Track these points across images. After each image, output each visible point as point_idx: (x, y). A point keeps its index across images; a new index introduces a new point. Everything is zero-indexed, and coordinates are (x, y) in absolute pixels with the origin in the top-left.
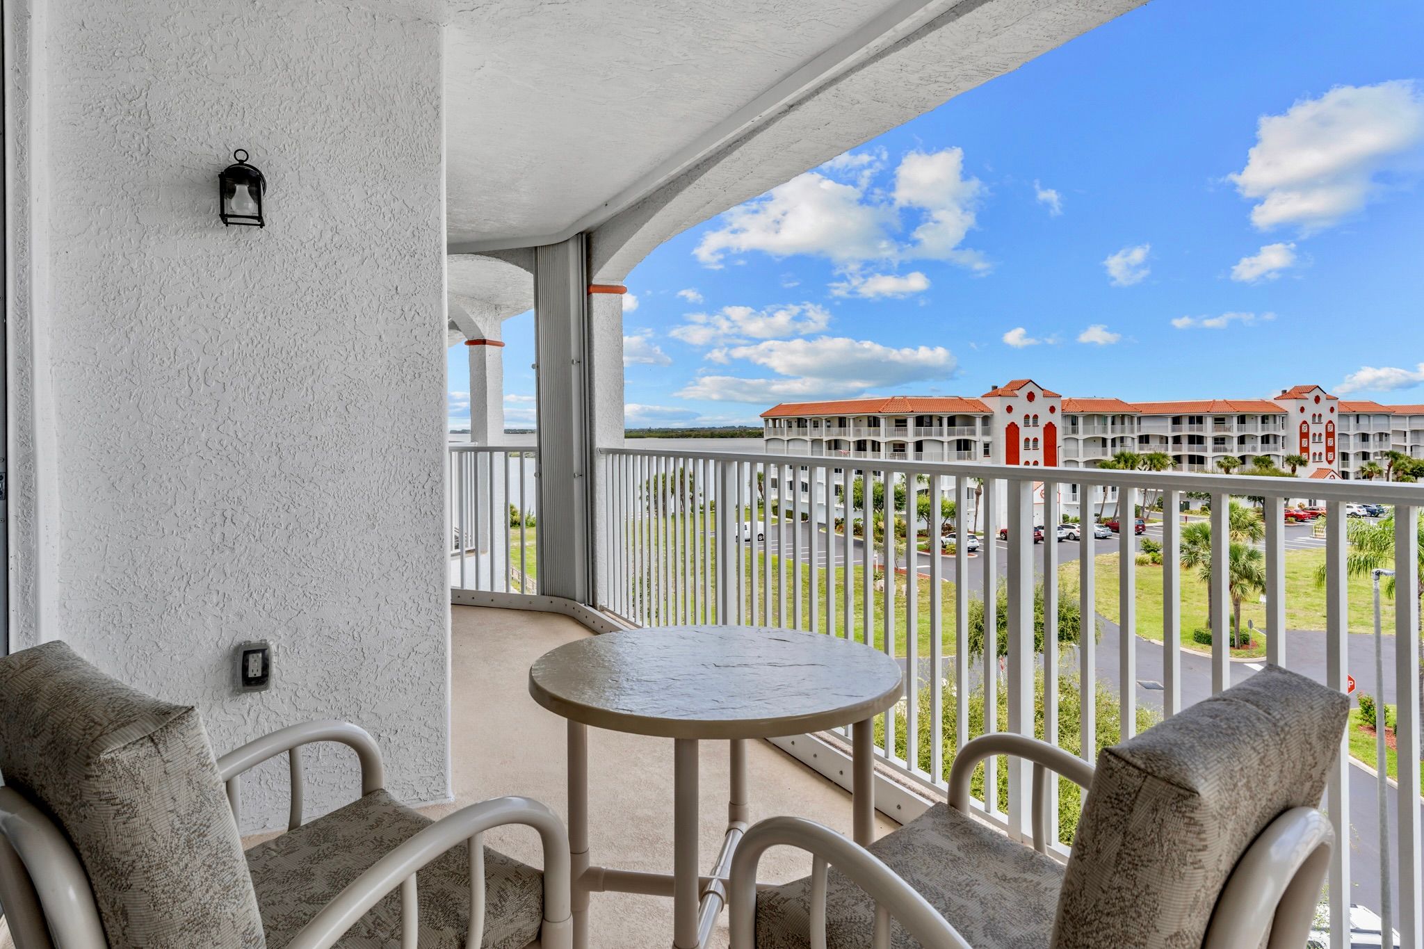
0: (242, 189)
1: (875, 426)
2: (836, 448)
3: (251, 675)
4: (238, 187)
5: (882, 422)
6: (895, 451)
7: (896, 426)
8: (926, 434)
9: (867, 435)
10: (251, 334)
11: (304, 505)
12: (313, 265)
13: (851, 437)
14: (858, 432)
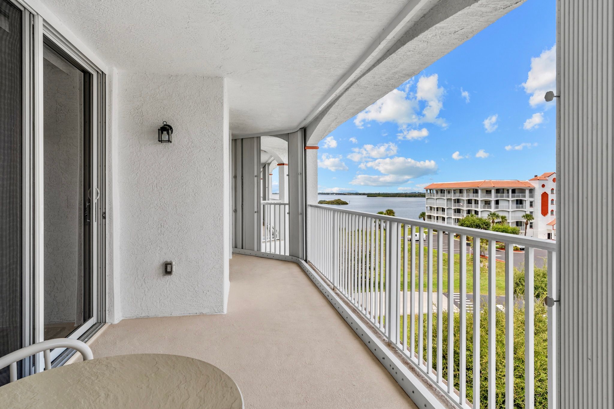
0: (165, 133)
1: (476, 193)
2: (458, 202)
3: (168, 271)
4: (164, 132)
5: (480, 191)
6: (485, 204)
7: (486, 193)
8: (501, 197)
9: (472, 197)
10: (169, 173)
11: (183, 222)
12: (186, 153)
13: (465, 197)
14: (468, 196)
